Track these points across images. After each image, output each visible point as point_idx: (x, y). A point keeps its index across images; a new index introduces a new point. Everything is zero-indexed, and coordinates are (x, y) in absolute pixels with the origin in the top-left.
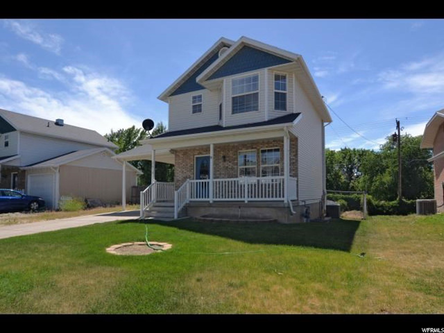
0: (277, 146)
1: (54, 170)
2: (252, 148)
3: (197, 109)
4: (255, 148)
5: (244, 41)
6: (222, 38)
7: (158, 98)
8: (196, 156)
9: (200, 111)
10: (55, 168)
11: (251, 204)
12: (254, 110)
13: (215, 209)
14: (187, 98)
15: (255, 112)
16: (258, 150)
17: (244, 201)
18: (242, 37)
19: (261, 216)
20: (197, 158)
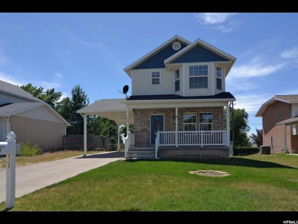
0: (210, 111)
1: (5, 119)
2: (194, 112)
3: (156, 81)
4: (196, 112)
5: (200, 42)
6: (177, 35)
7: (124, 70)
8: (151, 115)
9: (158, 83)
10: (6, 118)
11: (205, 148)
12: (204, 88)
13: (180, 151)
14: (148, 73)
15: (206, 89)
16: (198, 113)
17: (201, 146)
18: (199, 39)
19: (212, 155)
20: (152, 116)
